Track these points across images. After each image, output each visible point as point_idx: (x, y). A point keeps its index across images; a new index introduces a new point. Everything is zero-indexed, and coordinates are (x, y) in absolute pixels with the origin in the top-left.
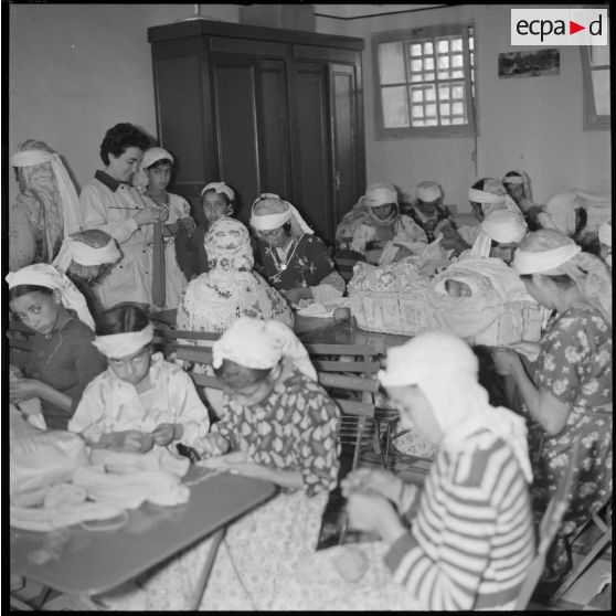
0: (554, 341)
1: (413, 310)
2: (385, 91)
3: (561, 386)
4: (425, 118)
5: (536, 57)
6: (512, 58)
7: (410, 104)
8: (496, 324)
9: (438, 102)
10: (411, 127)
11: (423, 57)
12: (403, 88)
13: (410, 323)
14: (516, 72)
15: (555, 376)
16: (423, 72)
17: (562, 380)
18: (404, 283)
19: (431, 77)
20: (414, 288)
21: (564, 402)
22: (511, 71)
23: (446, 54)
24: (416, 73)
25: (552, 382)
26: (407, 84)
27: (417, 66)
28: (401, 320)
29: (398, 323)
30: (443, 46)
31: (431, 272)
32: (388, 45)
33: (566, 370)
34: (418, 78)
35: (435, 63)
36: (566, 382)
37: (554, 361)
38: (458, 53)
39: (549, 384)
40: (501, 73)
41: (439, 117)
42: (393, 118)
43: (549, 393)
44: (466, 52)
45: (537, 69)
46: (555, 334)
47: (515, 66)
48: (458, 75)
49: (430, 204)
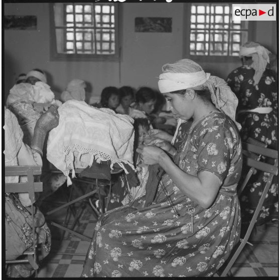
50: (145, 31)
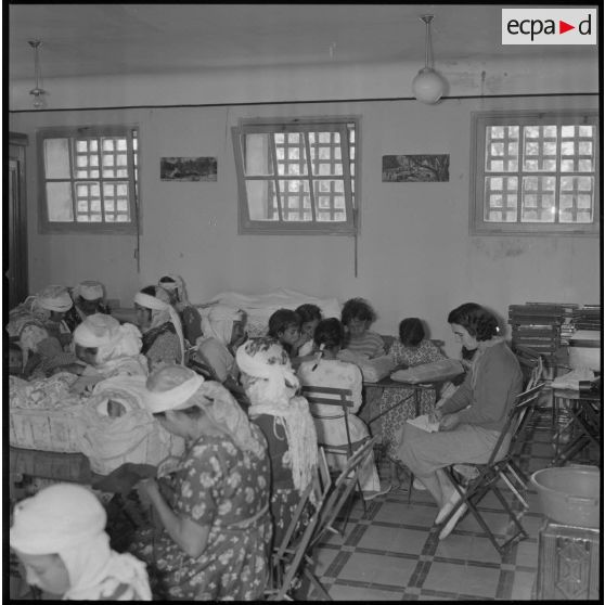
0: (189, 469)
1: (63, 428)
2: (49, 186)
3: (199, 511)
4: (89, 213)
5: (195, 163)
6: (173, 162)
7: (74, 198)
8: (145, 442)
9: (102, 198)
10: (75, 222)
11: (89, 154)
12: (68, 184)
13: (60, 439)
14: (177, 176)
15: (193, 501)
16: (89, 168)
17: (200, 504)
18: (54, 401)
19: (95, 174)
20: (64, 406)
21: (203, 526)
22: (172, 174)
23: (111, 153)
24: (81, 169)
25: (191, 508)
26: (72, 180)
27: (82, 161)
28: (51, 437)
29: (48, 440)
30: (108, 145)
31: (82, 390)
32: (54, 141)
33: (202, 494)
34: (83, 175)
35: (100, 161)
36: (203, 506)
37: (191, 488)
38: (122, 152)
39: (188, 510)
40: (163, 177)
41: (103, 213)
42: (58, 211)
43: (188, 519)
44: (130, 153)
45: (196, 174)
46: (189, 463)
47: (176, 171)
48: (123, 174)
49: (91, 303)
50: (400, 179)
